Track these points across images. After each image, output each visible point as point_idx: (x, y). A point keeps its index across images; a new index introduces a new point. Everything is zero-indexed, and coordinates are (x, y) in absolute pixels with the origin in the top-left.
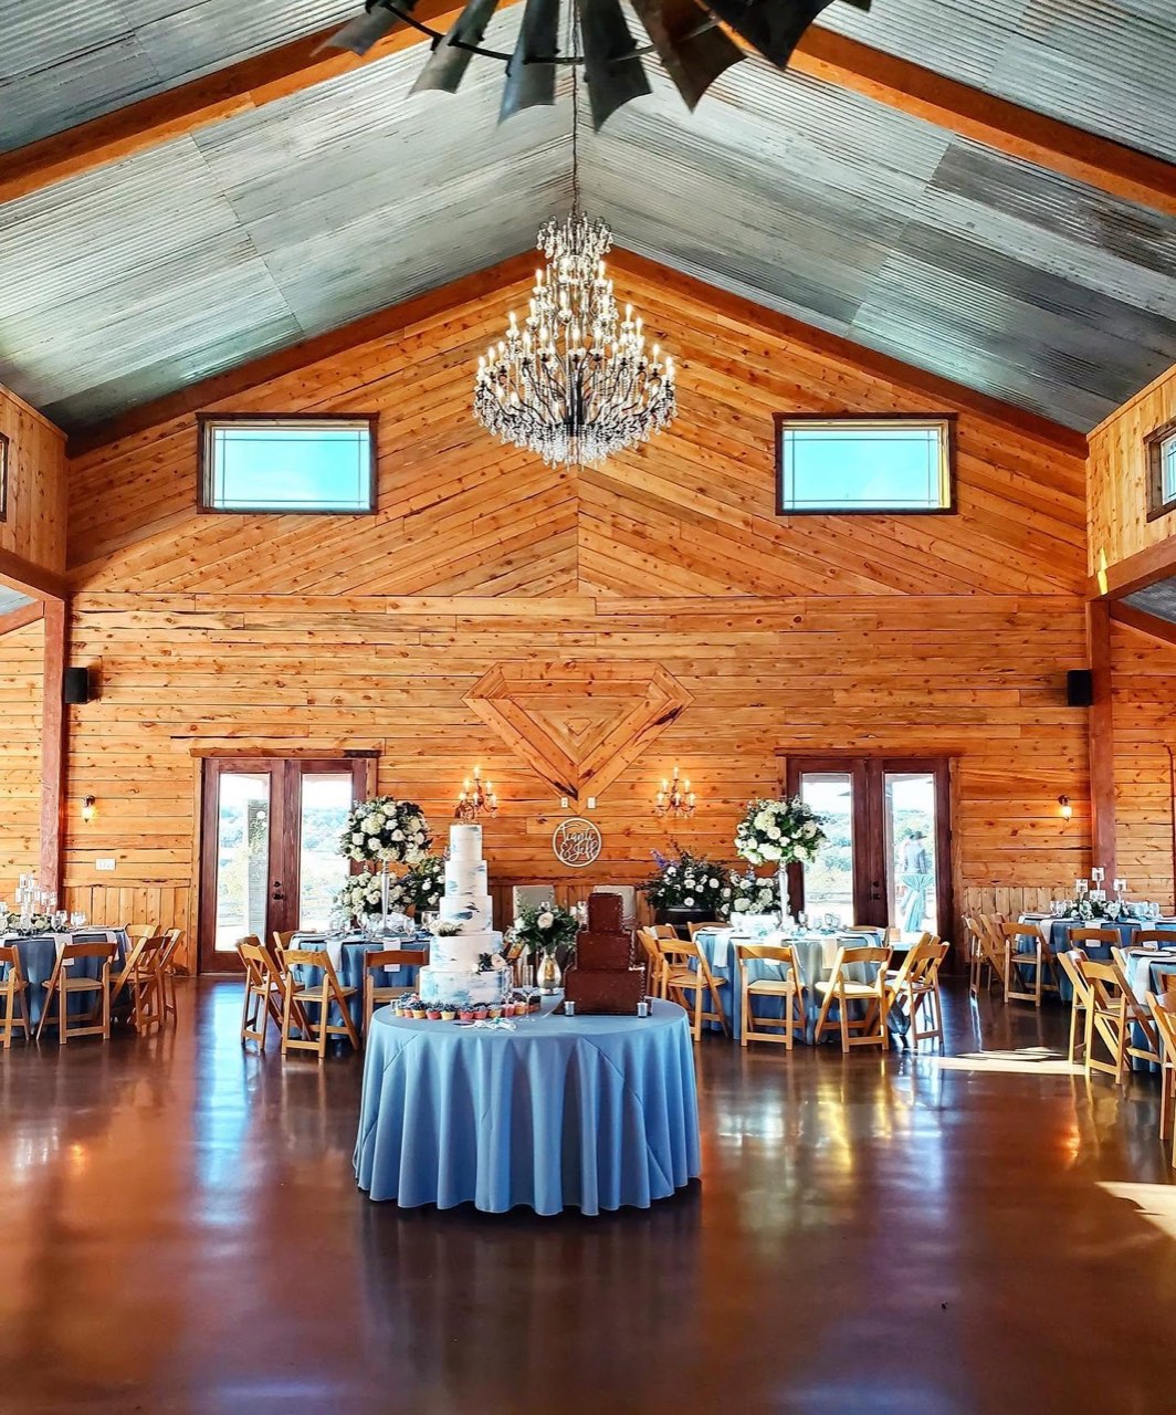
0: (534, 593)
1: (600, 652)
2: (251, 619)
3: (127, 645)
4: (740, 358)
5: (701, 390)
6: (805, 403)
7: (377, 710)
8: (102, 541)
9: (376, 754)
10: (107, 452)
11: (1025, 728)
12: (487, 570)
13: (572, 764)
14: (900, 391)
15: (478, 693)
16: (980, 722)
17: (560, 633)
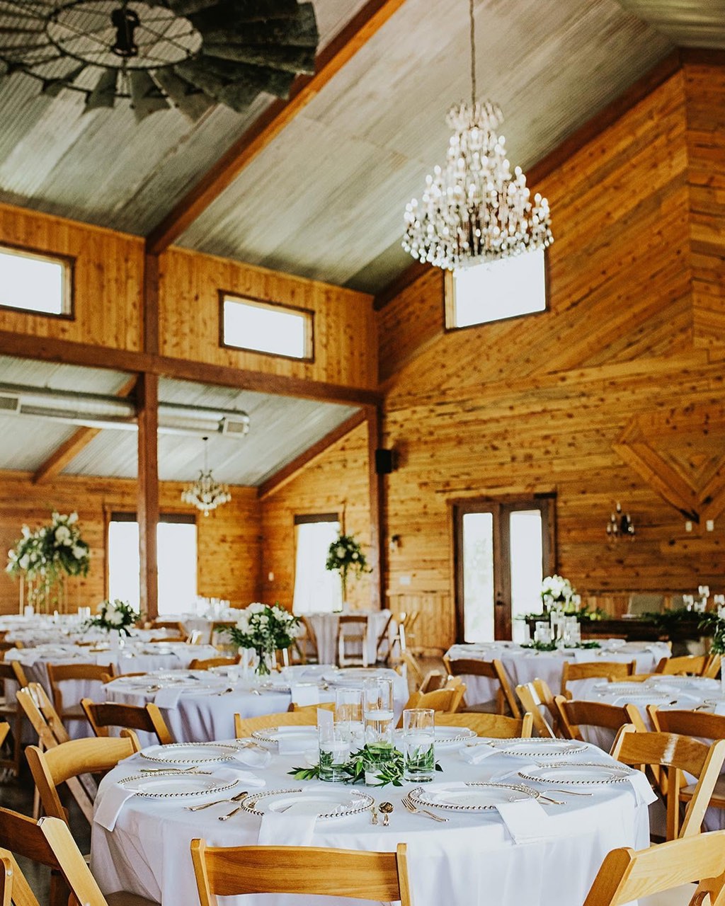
0: (659, 353)
1: (713, 395)
2: (477, 403)
7: (555, 462)
8: (396, 362)
9: (554, 495)
13: (694, 493)
15: (621, 440)
17: (681, 384)
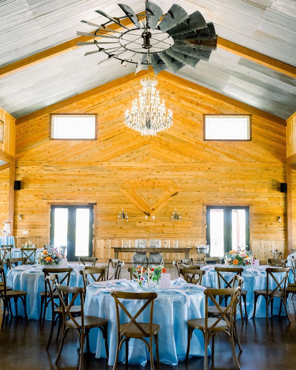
0: (138, 161)
1: (157, 177)
2: (63, 168)
3: (31, 175)
4: (194, 99)
5: (184, 107)
6: (211, 111)
7: (96, 192)
8: (24, 147)
9: (96, 204)
10: (25, 123)
11: (269, 198)
12: (126, 155)
13: (148, 207)
14: (237, 108)
15: (123, 187)
16: (257, 196)
17: (145, 172)
